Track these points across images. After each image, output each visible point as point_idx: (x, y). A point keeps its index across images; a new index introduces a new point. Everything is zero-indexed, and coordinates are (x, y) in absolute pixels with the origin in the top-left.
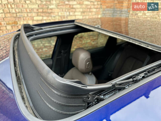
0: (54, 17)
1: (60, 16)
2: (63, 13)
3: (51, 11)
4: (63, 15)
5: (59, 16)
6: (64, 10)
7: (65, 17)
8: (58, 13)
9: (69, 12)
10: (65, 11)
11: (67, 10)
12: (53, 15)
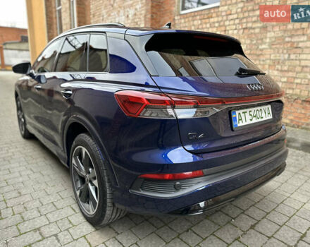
0: (263, 61)
1: (273, 60)
2: (278, 55)
3: (260, 53)
4: (278, 58)
5: (270, 59)
6: (281, 51)
7: (281, 62)
8: (270, 55)
9: (289, 55)
10: (282, 53)
11: (285, 51)
12: (262, 58)
